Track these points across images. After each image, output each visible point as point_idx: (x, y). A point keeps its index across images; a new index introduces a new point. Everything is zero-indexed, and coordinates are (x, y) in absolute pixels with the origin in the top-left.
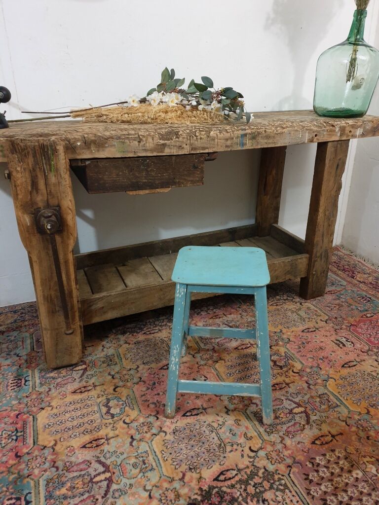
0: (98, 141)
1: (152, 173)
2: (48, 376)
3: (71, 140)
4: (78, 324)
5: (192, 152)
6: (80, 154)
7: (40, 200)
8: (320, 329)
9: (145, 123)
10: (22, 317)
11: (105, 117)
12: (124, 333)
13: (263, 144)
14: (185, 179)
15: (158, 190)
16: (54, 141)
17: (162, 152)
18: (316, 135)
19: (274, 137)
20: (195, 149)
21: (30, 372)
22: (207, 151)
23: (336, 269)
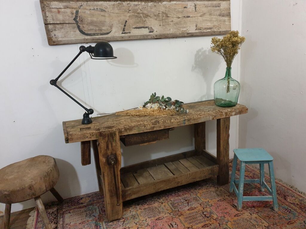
0: (130, 128)
2: (109, 224)
3: (121, 129)
4: (121, 201)
5: (165, 128)
6: (123, 133)
7: (109, 152)
8: (226, 200)
9: (146, 116)
10: (93, 199)
11: (129, 114)
12: (138, 205)
13: (193, 122)
15: (151, 143)
16: (115, 131)
17: (153, 129)
18: (215, 117)
19: (197, 119)
20: (166, 127)
21: (101, 223)
22: (170, 127)
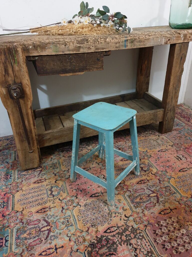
0: (41, 45)
1: (74, 64)
2: (22, 174)
3: (26, 45)
4: (36, 147)
5: (96, 51)
6: (31, 53)
7: (10, 80)
8: (168, 150)
9: (71, 35)
10: (11, 142)
11: (49, 32)
12: (63, 151)
13: (138, 45)
14: (93, 67)
15: (77, 73)
16: (15, 45)
17: (78, 51)
18: (169, 40)
19: (144, 41)
20: (98, 49)
21: (13, 171)
22: (105, 50)
23: (179, 117)
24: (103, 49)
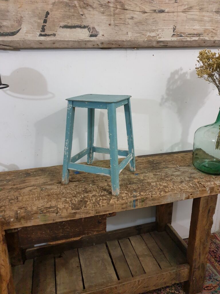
0: (26, 217)
1: (67, 230)
3: (6, 218)
5: (97, 215)
6: (13, 226)
14: (92, 231)
15: (72, 239)
17: (73, 217)
18: (191, 195)
19: (158, 199)
20: (99, 212)
22: (108, 213)
24: (106, 212)
